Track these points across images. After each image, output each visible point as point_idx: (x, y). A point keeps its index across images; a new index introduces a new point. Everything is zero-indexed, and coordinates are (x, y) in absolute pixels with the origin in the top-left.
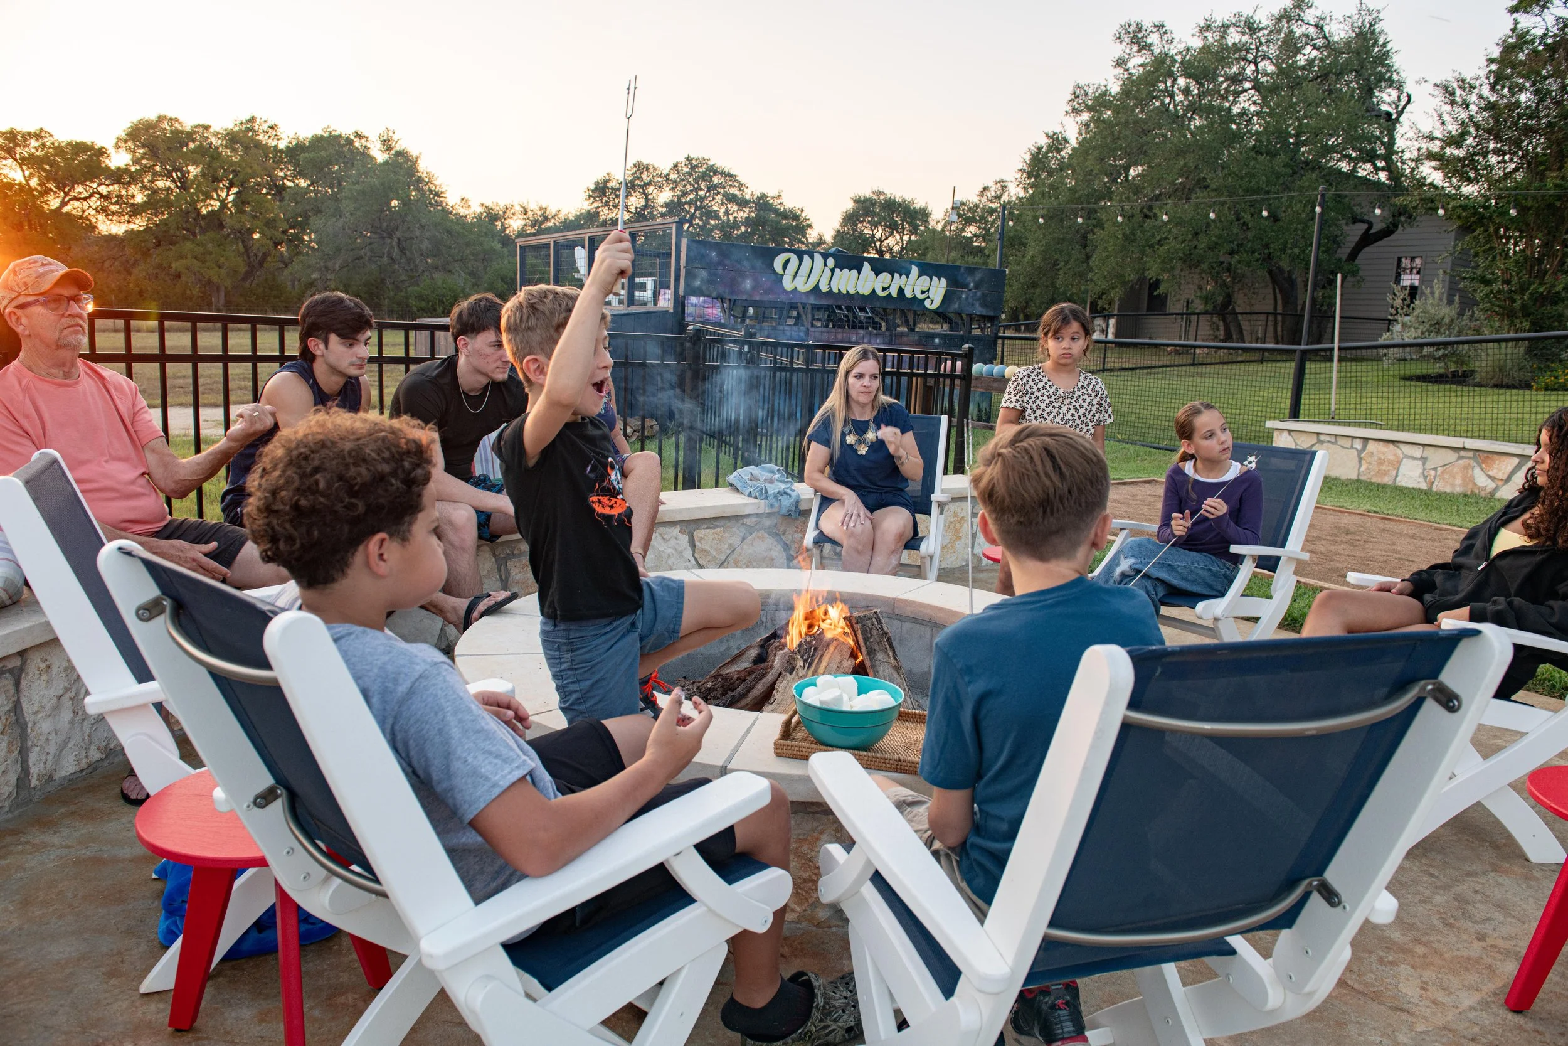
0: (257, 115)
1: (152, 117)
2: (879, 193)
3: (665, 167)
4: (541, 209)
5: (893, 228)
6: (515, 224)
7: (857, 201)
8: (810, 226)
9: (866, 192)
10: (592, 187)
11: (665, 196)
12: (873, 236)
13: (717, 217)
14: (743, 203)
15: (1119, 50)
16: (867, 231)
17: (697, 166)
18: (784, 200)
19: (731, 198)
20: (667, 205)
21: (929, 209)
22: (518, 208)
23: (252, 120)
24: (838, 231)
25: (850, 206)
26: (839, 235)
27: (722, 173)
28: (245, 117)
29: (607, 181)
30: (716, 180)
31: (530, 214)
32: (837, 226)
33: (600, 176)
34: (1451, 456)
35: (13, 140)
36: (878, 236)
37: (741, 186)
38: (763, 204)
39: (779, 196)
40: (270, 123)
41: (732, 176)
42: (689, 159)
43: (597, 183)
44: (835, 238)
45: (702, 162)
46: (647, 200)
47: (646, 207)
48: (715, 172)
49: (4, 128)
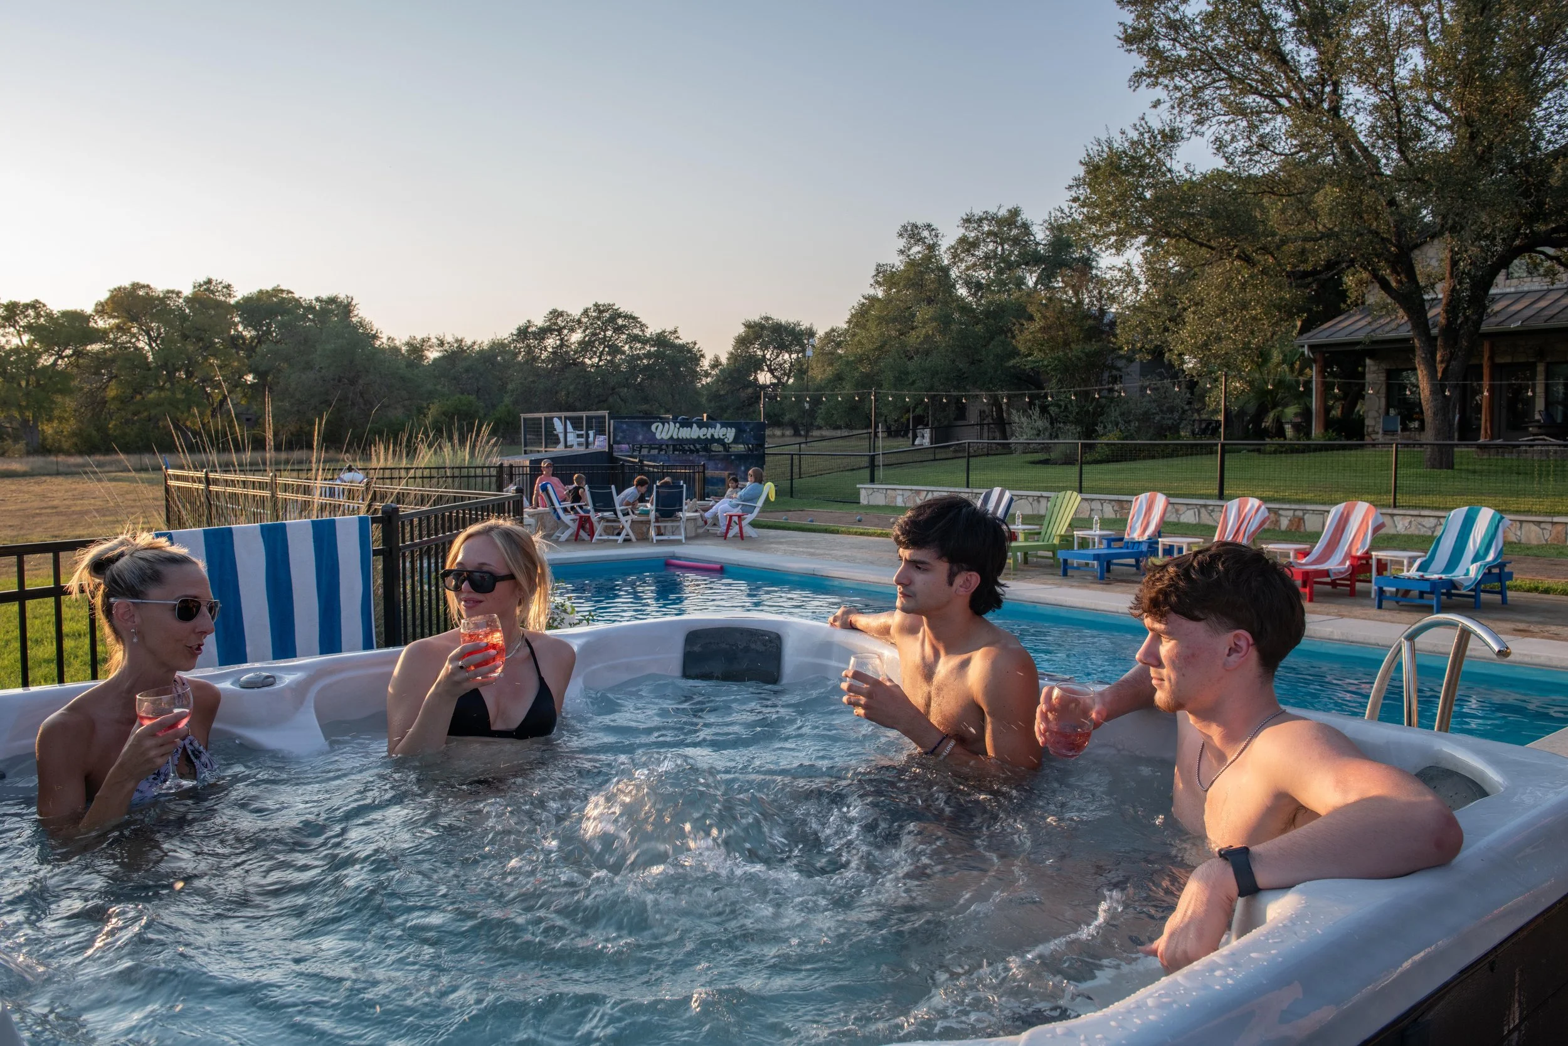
0: (214, 278)
1: (126, 283)
2: (767, 319)
3: (576, 312)
4: (457, 341)
5: (782, 347)
6: (433, 355)
7: (748, 326)
8: (702, 356)
9: (755, 317)
10: (515, 332)
11: (576, 337)
12: (764, 356)
13: (624, 353)
14: (645, 341)
15: (902, 243)
16: (759, 353)
17: (603, 311)
18: (680, 333)
19: (635, 338)
20: (580, 343)
21: (815, 329)
22: (434, 340)
23: (209, 282)
24: (732, 353)
25: (741, 330)
26: (733, 357)
27: (626, 317)
28: (202, 279)
29: (528, 327)
30: (620, 322)
31: (447, 346)
32: (731, 349)
33: (522, 322)
34: (909, 493)
35: (13, 311)
36: (768, 356)
37: (643, 326)
38: (661, 340)
39: (676, 331)
40: (225, 283)
41: (634, 318)
42: (596, 305)
43: (519, 329)
44: (728, 359)
45: (609, 307)
46: (562, 340)
47: (561, 346)
48: (619, 315)
49: (5, 301)
